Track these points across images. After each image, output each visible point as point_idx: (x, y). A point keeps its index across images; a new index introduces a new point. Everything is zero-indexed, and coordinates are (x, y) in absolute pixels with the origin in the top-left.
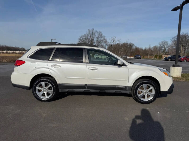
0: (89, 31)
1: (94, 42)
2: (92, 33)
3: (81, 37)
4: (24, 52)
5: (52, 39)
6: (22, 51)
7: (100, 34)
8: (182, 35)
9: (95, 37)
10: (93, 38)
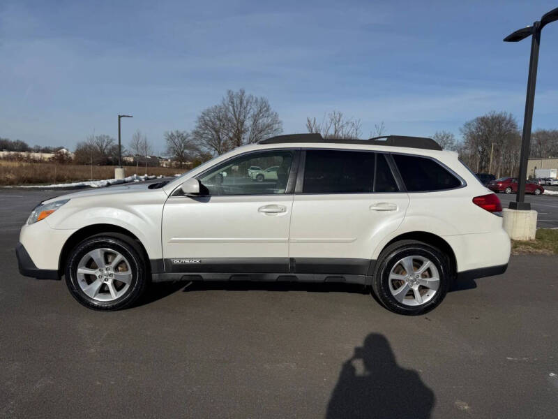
0: (231, 98)
1: (246, 130)
2: (239, 102)
3: (206, 113)
4: (23, 154)
5: (120, 117)
6: (16, 153)
7: (264, 108)
8: (490, 118)
9: (249, 115)
10: (242, 118)
